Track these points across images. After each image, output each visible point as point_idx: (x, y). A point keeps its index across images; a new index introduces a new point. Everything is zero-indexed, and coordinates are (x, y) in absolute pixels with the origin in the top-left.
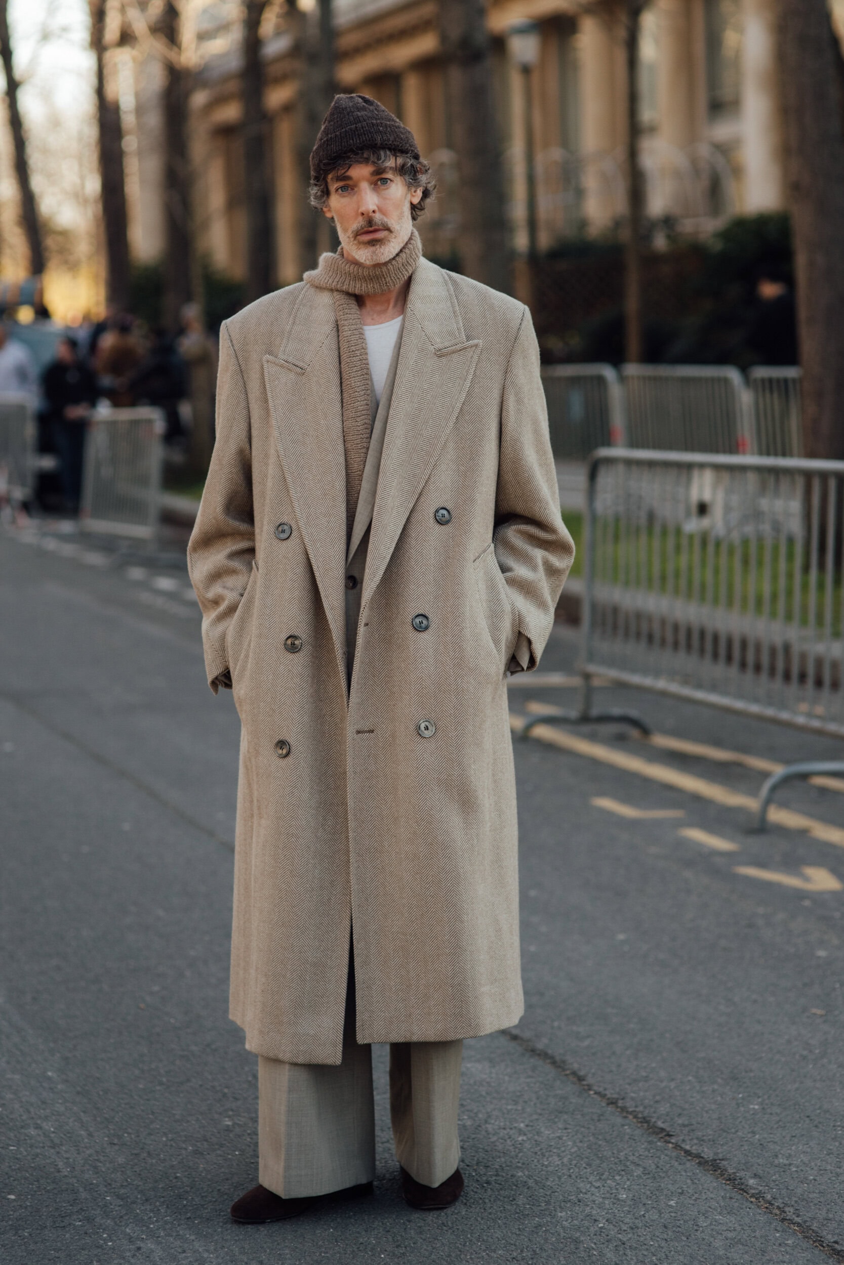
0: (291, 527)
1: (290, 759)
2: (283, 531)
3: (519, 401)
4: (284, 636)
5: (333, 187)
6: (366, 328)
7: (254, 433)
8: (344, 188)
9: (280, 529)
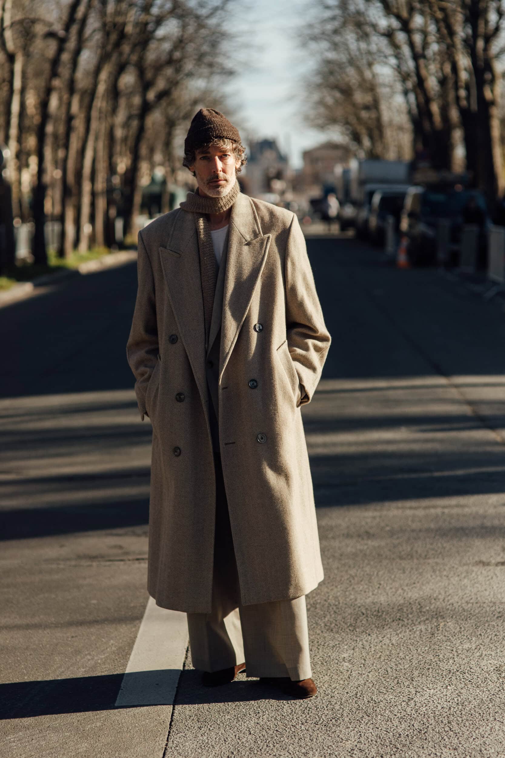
0: (177, 337)
1: (180, 458)
2: (173, 339)
3: (293, 264)
4: (175, 393)
5: (199, 157)
6: (212, 232)
7: (157, 288)
8: (204, 158)
9: (171, 339)
